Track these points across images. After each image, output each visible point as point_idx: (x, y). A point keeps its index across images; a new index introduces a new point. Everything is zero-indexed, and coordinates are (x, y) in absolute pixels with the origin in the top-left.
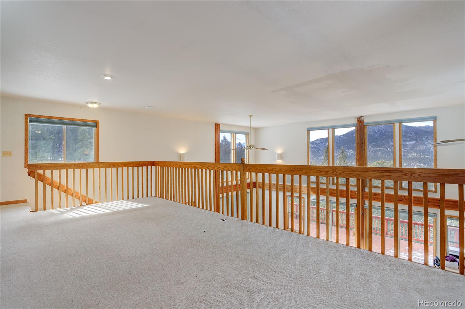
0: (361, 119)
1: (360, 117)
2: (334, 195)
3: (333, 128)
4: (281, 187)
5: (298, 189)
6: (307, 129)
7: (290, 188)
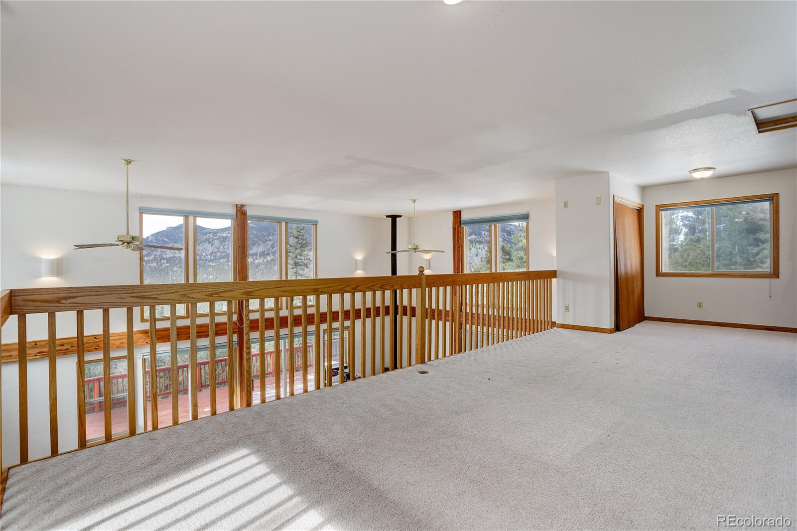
0: (243, 209)
1: (242, 206)
2: (200, 335)
3: (196, 216)
4: (62, 345)
5: (117, 339)
6: (141, 209)
7: (94, 342)
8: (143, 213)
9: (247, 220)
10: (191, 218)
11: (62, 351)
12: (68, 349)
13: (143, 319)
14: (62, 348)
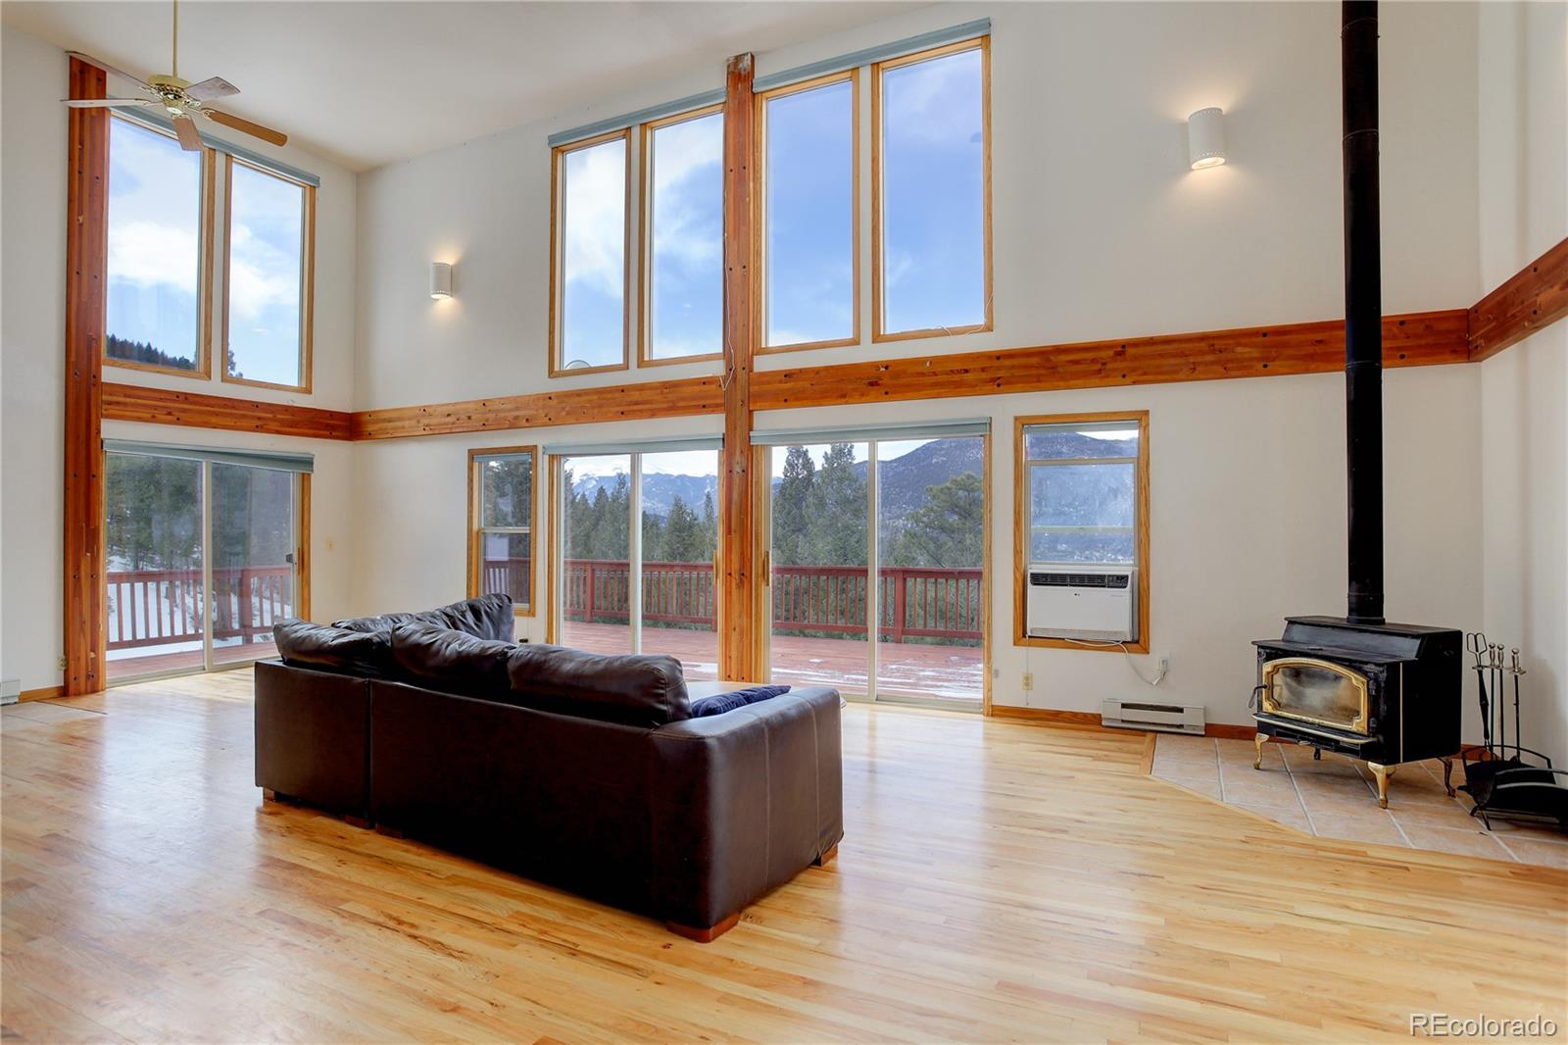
0: (740, 66)
1: (738, 59)
2: (641, 411)
3: (645, 124)
4: (449, 415)
5: (510, 410)
6: (552, 139)
7: (483, 414)
8: (559, 148)
9: (754, 94)
10: (636, 132)
11: (450, 426)
12: (453, 423)
13: (552, 373)
14: (449, 419)
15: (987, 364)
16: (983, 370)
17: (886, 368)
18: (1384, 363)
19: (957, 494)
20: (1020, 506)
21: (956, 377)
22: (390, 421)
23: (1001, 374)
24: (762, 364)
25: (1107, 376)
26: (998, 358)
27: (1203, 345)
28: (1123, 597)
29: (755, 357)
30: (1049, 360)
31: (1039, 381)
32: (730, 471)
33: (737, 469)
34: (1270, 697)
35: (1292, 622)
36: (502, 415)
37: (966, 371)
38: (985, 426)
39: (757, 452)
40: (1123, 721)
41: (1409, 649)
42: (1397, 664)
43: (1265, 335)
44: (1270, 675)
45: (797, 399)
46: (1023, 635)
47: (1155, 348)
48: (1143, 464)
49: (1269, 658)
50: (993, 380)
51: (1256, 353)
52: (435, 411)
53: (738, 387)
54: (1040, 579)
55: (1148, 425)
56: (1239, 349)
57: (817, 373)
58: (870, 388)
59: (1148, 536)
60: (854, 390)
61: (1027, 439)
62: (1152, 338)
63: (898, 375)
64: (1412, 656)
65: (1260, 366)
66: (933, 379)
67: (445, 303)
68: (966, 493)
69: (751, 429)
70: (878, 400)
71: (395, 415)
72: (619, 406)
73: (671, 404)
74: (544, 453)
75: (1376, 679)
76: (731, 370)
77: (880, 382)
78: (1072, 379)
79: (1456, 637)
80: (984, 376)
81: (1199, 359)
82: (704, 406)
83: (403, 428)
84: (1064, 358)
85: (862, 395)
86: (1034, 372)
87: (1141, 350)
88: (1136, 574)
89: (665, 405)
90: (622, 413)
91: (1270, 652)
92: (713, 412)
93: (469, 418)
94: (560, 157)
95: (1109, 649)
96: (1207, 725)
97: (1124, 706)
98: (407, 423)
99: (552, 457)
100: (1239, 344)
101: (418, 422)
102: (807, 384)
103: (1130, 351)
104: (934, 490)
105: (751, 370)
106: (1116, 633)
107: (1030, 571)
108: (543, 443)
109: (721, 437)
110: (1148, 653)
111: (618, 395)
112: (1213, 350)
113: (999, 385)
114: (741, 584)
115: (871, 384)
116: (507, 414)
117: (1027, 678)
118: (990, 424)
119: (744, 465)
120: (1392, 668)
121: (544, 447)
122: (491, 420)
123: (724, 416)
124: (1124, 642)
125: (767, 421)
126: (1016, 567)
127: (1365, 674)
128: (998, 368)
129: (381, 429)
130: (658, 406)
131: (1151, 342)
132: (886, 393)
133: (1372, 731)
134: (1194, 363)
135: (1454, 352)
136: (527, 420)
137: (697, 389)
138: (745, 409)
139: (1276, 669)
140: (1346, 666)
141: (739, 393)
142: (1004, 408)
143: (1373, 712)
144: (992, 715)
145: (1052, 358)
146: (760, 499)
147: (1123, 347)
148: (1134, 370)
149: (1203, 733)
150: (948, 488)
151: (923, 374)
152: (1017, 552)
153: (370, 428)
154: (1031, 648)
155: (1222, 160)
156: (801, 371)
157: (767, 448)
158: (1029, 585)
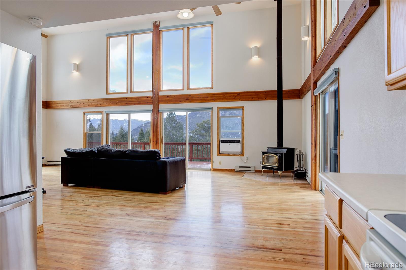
1: (156, 22)
2: (132, 103)
3: (132, 34)
4: (78, 103)
5: (96, 102)
6: (107, 35)
7: (88, 103)
8: (108, 37)
9: (159, 30)
10: (130, 36)
11: (78, 106)
12: (79, 105)
13: (107, 93)
14: (78, 104)
15: (212, 96)
16: (211, 97)
17: (190, 96)
18: (283, 99)
19: (205, 125)
20: (218, 126)
21: (205, 98)
22: (59, 104)
23: (215, 98)
24: (161, 94)
25: (236, 99)
26: (214, 95)
27: (254, 94)
28: (239, 145)
29: (160, 92)
30: (224, 95)
31: (222, 100)
32: (154, 118)
33: (156, 118)
34: (264, 162)
35: (269, 148)
36: (94, 103)
37: (207, 97)
38: (211, 109)
39: (160, 114)
40: (239, 170)
41: (285, 151)
42: (283, 153)
43: (265, 92)
44: (264, 157)
45: (170, 102)
46: (219, 153)
47: (245, 94)
48: (243, 117)
49: (264, 154)
50: (213, 99)
51: (264, 96)
52: (73, 102)
53: (156, 99)
54: (223, 141)
55: (244, 109)
56: (261, 95)
57: (174, 96)
58: (186, 100)
59: (244, 132)
60: (183, 100)
61: (220, 112)
62: (245, 92)
63: (192, 98)
64: (285, 152)
65: (264, 98)
66: (200, 99)
67: (76, 74)
68: (207, 125)
69: (159, 109)
70: (188, 103)
71: (61, 102)
72: (126, 102)
73: (139, 102)
74: (105, 113)
75: (279, 156)
76: (154, 95)
77: (189, 99)
78: (229, 100)
79: (293, 149)
80: (211, 98)
81: (254, 96)
82: (147, 103)
83: (63, 106)
84: (227, 95)
85: (185, 102)
86: (221, 98)
87: (242, 94)
88: (242, 140)
89: (138, 102)
90: (127, 104)
91: (264, 153)
92: (150, 104)
93: (84, 104)
94: (109, 39)
95: (236, 156)
96: (255, 170)
97: (239, 167)
98: (64, 105)
99: (107, 114)
100: (261, 94)
101: (68, 104)
102: (172, 99)
103: (240, 94)
104: (198, 124)
105: (159, 95)
106: (238, 152)
107: (220, 140)
108: (105, 111)
109: (152, 110)
110: (244, 156)
111: (126, 99)
112: (256, 95)
113: (214, 100)
114: (156, 144)
115: (187, 99)
116: (95, 103)
117: (220, 162)
118: (212, 109)
119: (157, 117)
120: (282, 154)
121: (105, 112)
122: (90, 104)
123: (152, 105)
124: (239, 154)
125: (162, 107)
126: (218, 139)
127: (277, 155)
128: (214, 97)
129: (56, 106)
130: (136, 102)
131: (244, 93)
132: (190, 101)
133: (279, 166)
134: (252, 97)
135: (297, 97)
136: (101, 105)
137: (146, 99)
138: (157, 104)
139: (265, 156)
140: (275, 155)
141: (156, 100)
142: (215, 105)
143: (279, 162)
144: (213, 171)
145: (225, 95)
146: (161, 125)
147: (239, 93)
148: (241, 98)
149: (254, 172)
150: (202, 124)
151: (198, 98)
152: (218, 136)
153: (53, 105)
154: (221, 156)
155: (258, 57)
156: (171, 96)
157: (162, 113)
158: (220, 143)
